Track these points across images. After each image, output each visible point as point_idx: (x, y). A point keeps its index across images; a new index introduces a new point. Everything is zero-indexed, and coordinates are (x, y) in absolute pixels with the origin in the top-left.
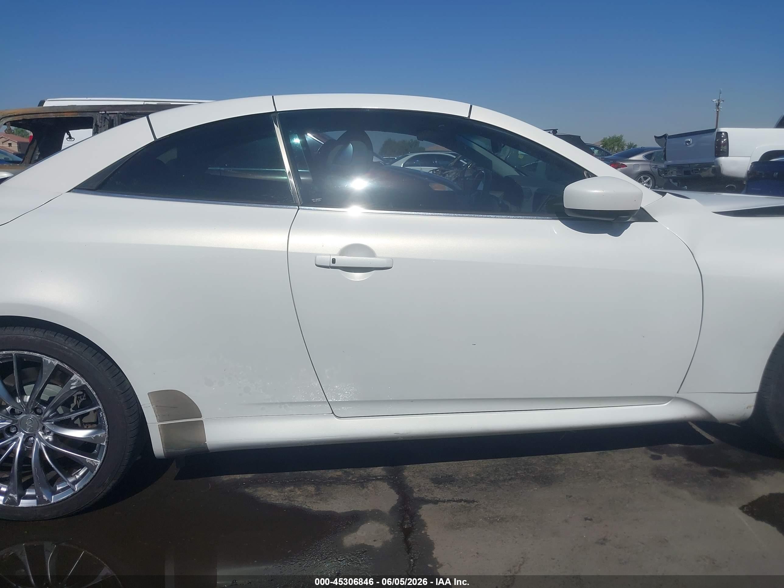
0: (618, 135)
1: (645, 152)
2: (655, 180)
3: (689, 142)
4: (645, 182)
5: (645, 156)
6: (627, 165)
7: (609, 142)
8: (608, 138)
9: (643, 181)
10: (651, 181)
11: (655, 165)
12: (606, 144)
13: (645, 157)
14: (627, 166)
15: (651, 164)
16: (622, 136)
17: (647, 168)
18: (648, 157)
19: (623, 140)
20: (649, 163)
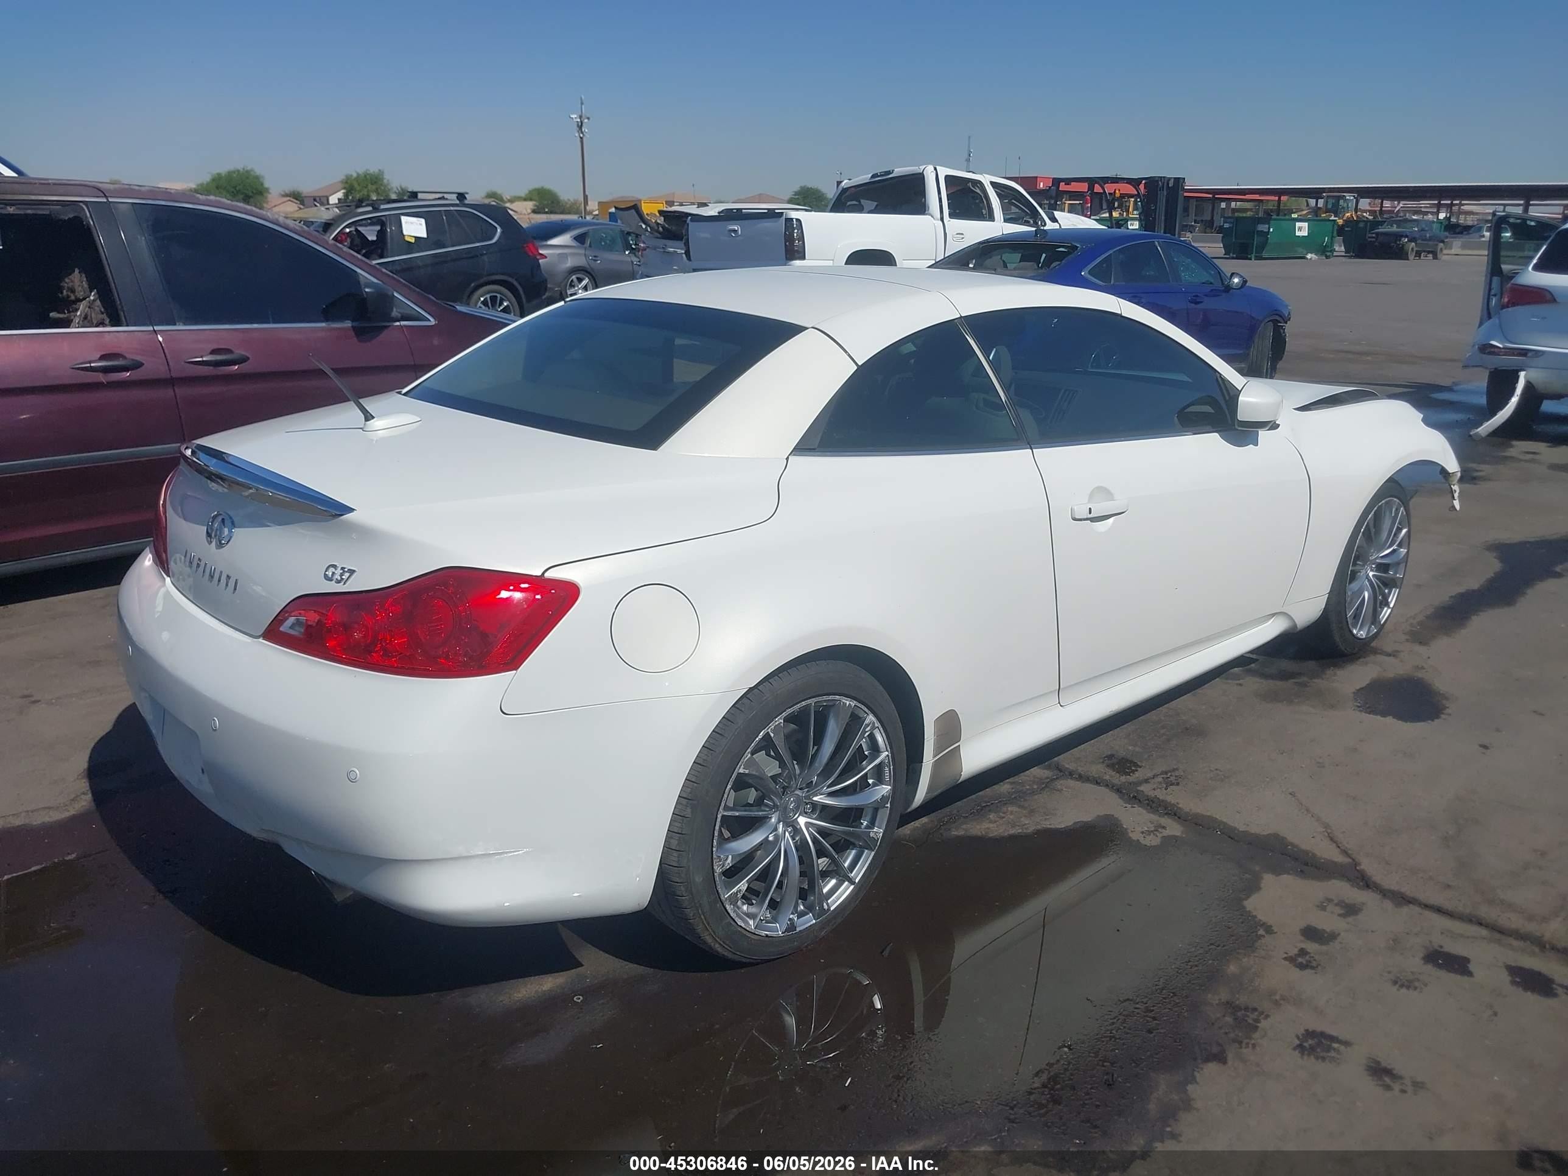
0: (373, 169)
1: (574, 229)
2: (594, 280)
3: (735, 231)
4: (580, 286)
5: (574, 238)
6: (547, 255)
7: (359, 185)
8: (355, 175)
9: (576, 285)
10: (591, 285)
11: (594, 255)
12: (352, 189)
13: (576, 240)
14: (546, 257)
15: (586, 253)
16: (381, 172)
17: (581, 261)
18: (580, 239)
19: (385, 181)
20: (583, 252)
